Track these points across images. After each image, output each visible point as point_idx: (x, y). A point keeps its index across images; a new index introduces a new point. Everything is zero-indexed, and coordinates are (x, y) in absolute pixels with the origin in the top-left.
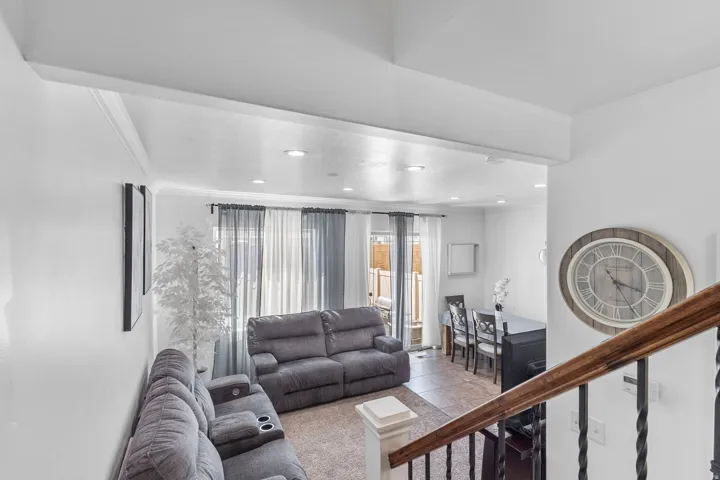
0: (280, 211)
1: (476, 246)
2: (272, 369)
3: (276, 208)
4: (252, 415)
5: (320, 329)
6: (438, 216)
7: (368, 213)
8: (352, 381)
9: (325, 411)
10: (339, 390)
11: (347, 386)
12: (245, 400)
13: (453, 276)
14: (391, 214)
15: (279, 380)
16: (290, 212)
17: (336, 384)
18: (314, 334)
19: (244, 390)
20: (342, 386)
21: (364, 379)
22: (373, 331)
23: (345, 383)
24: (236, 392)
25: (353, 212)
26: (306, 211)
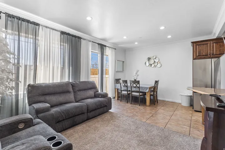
0: (48, 29)
1: (123, 62)
2: (47, 110)
3: (46, 27)
4: (42, 137)
5: (71, 90)
6: (114, 49)
7: (90, 41)
8: (91, 112)
9: (79, 128)
10: (85, 116)
11: (89, 114)
12: (30, 130)
13: (117, 72)
14: (99, 44)
15: (52, 115)
16: (54, 31)
17: (84, 113)
18: (68, 92)
19: (28, 123)
20: (86, 114)
21: (96, 109)
22: (94, 90)
23: (87, 112)
24: (21, 126)
25: (84, 39)
26: (63, 33)
